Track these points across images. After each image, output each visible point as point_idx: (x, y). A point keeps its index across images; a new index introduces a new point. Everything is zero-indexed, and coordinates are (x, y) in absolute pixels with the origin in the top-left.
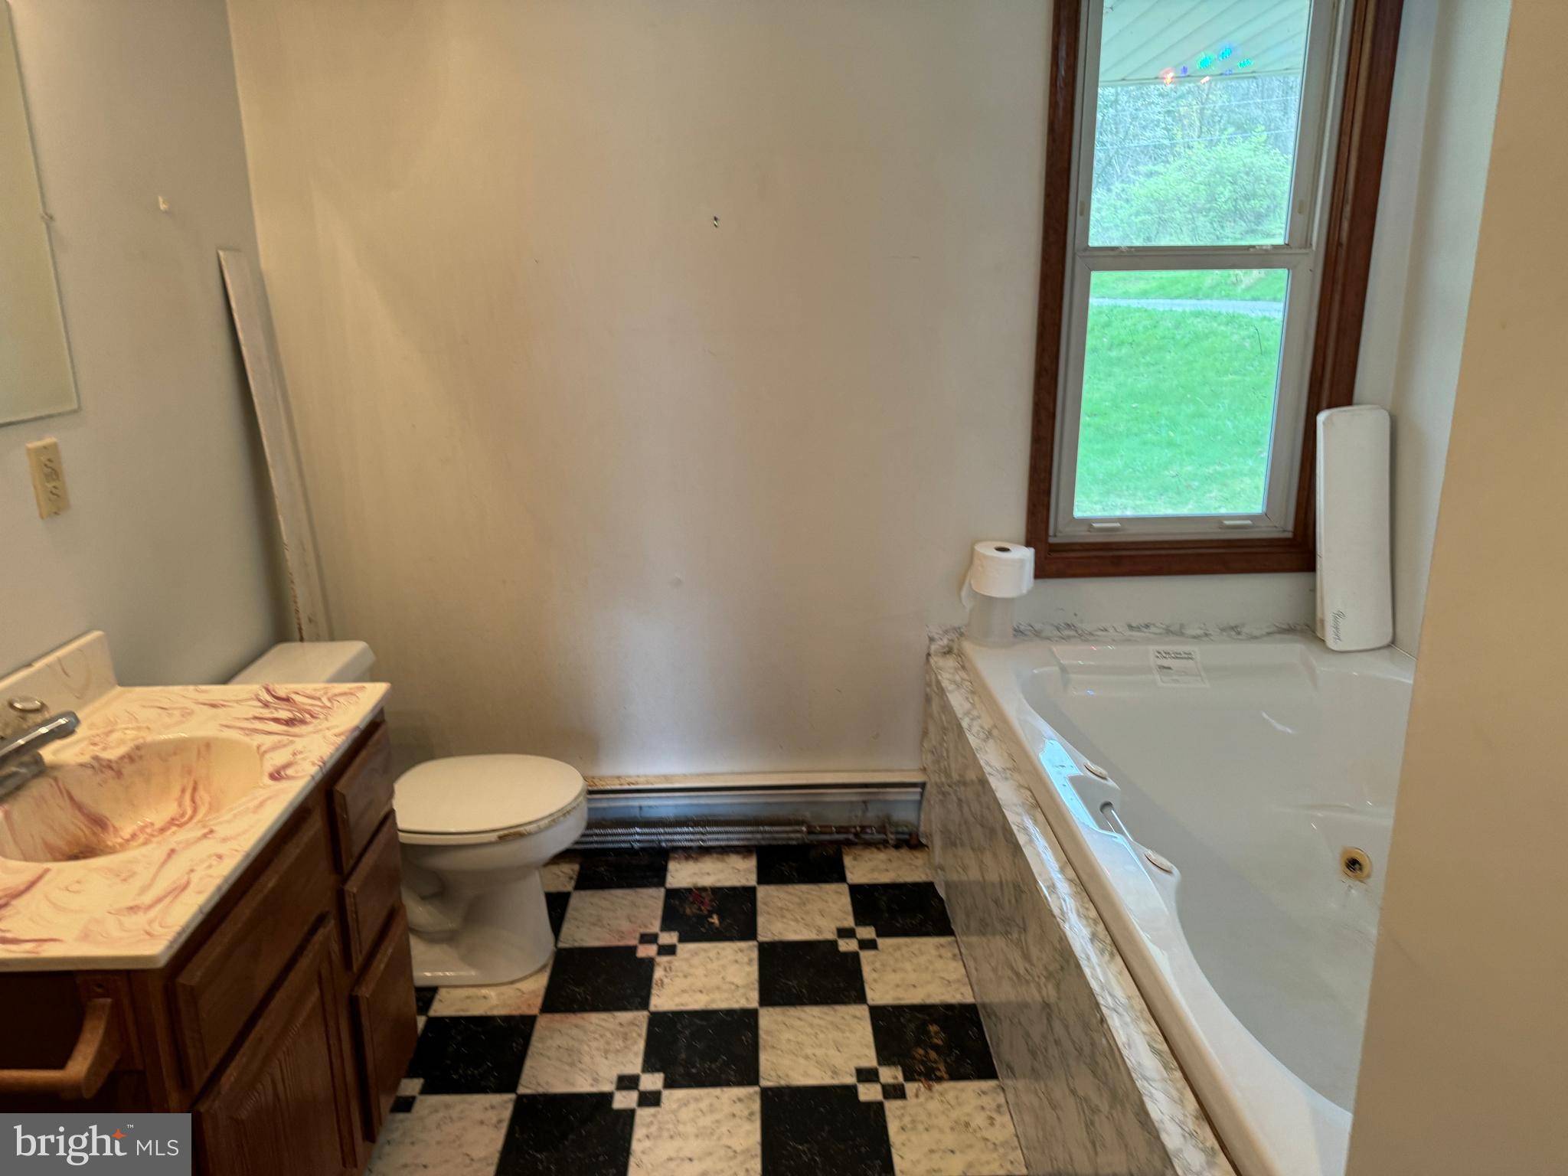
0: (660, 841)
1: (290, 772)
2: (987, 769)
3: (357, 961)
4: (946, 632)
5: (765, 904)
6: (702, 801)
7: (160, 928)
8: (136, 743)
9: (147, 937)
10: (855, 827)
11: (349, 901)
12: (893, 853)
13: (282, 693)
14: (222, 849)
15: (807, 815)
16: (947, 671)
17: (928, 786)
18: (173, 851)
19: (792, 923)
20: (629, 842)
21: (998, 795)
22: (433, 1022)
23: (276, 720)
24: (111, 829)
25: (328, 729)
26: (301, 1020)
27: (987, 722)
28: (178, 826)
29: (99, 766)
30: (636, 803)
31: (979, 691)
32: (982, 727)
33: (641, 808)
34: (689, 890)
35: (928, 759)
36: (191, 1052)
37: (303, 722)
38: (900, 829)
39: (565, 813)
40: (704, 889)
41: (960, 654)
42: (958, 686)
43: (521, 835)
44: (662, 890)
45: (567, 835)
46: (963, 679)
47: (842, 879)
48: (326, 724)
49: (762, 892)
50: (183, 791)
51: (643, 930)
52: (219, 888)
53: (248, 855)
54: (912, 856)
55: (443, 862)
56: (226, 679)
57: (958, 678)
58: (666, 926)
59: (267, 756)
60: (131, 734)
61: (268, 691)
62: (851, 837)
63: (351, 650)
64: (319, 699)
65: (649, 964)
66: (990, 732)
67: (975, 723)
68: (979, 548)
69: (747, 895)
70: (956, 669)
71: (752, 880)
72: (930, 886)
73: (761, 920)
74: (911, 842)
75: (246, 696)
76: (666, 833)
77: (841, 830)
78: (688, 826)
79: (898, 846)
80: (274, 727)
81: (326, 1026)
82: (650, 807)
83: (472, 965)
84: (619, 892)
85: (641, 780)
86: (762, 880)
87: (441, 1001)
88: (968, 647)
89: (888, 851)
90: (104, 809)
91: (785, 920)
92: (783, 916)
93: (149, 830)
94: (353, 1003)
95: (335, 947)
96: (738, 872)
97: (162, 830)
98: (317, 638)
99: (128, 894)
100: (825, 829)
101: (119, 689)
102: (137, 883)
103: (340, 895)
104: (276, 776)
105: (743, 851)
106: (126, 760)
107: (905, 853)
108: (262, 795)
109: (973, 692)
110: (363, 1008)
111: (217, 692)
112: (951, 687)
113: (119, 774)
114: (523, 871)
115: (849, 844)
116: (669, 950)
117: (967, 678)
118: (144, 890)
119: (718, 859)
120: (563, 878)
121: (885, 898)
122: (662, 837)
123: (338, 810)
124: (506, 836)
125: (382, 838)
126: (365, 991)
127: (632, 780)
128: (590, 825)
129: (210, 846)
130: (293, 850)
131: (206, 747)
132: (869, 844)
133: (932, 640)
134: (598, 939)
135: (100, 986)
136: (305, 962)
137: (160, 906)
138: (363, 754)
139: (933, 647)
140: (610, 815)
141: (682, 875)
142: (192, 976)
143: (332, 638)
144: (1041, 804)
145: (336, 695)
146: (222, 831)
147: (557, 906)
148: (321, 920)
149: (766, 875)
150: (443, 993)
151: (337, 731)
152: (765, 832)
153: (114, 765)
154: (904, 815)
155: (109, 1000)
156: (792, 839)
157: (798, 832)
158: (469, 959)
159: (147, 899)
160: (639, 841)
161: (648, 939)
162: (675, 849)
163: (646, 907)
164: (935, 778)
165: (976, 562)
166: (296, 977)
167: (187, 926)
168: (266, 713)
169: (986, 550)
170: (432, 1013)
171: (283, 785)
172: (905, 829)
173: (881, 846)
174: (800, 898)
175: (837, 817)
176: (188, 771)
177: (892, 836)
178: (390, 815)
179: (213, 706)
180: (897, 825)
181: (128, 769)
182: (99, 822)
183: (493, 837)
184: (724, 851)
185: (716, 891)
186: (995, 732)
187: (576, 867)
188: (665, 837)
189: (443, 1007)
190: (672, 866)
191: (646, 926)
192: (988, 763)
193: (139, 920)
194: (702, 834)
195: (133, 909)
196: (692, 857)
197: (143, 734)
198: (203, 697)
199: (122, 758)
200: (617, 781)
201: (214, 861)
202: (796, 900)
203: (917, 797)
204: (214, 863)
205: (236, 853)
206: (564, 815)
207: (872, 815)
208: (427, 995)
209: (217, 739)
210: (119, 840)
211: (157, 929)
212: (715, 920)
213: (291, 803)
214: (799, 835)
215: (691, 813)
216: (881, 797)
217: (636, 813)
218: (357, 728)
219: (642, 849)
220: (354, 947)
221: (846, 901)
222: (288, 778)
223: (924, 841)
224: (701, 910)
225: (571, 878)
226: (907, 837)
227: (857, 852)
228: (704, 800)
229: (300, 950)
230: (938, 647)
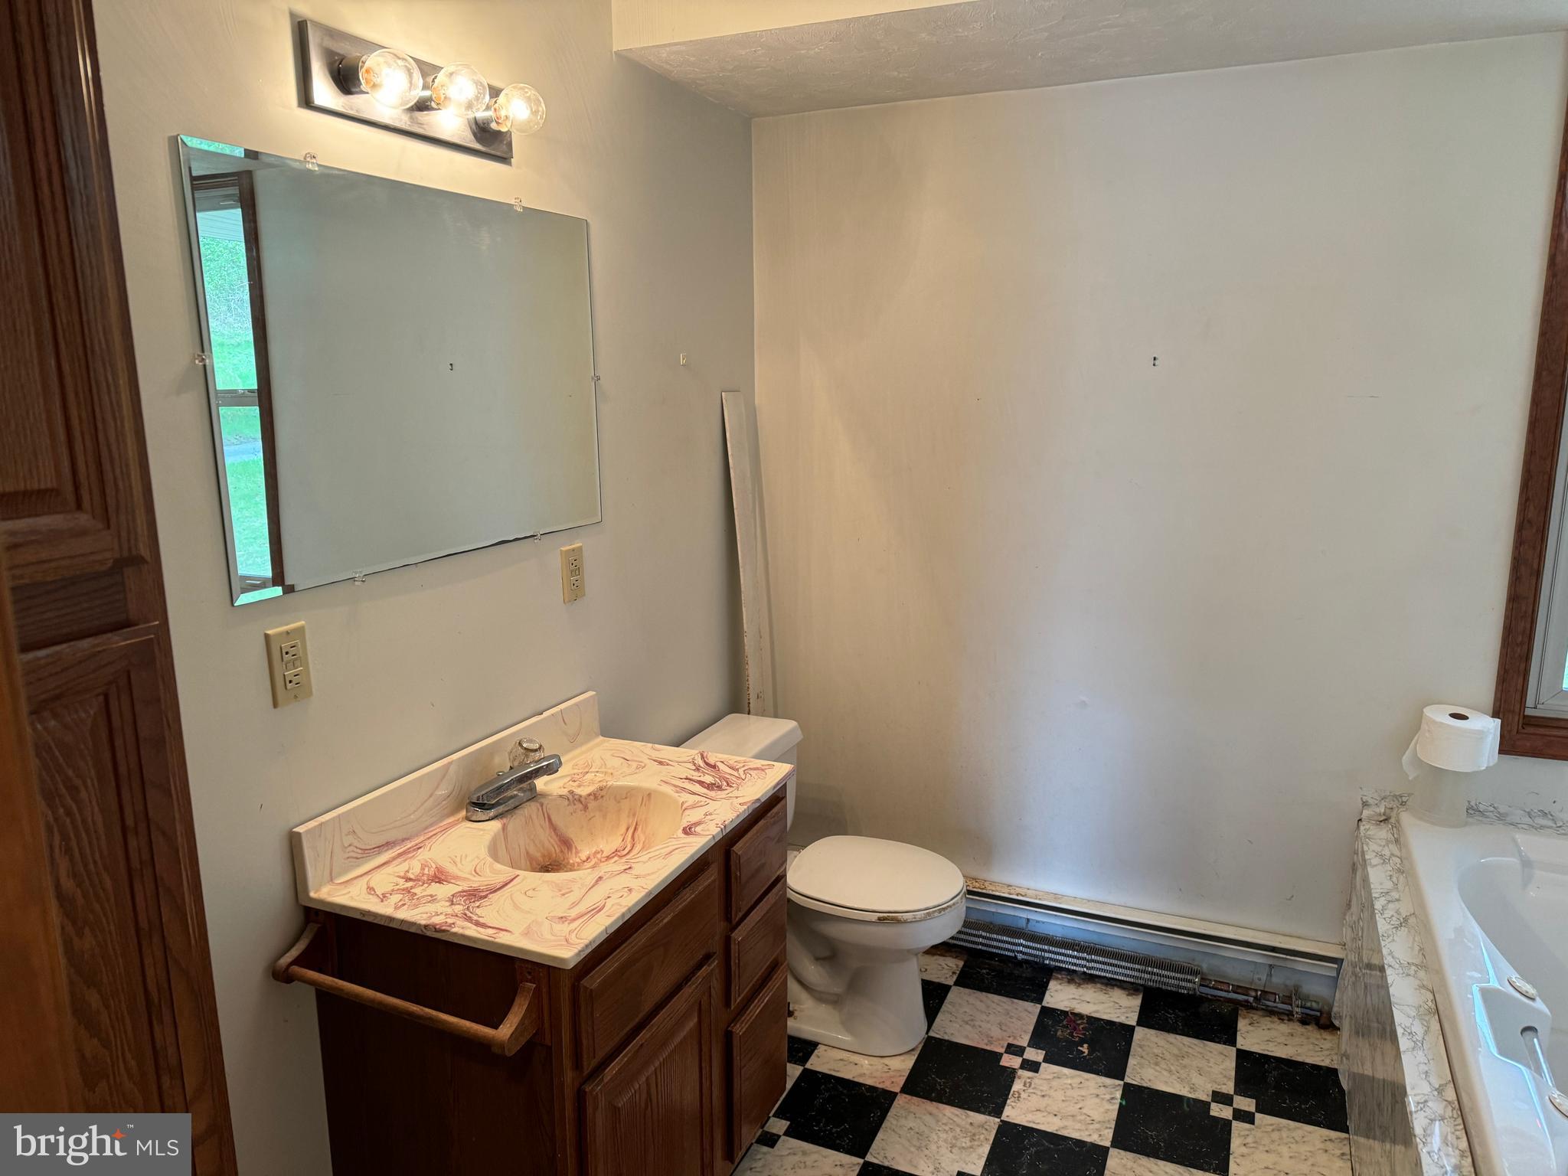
0: (1044, 958)
1: (698, 829)
2: (1388, 960)
3: (737, 1000)
4: (1384, 798)
5: (1141, 1047)
6: (1091, 928)
7: (576, 940)
8: (601, 784)
9: (566, 943)
10: (1256, 991)
11: (734, 948)
12: (1298, 1028)
13: (712, 761)
14: (634, 884)
15: (1205, 967)
16: (1376, 842)
17: (1345, 964)
18: (600, 878)
19: (1165, 1073)
20: (1013, 951)
21: (1392, 990)
22: (808, 1075)
23: (701, 783)
24: (574, 850)
25: (737, 797)
26: (677, 1040)
27: (1405, 909)
28: (619, 856)
29: (573, 799)
30: (1024, 915)
31: (1405, 870)
32: (1398, 912)
33: (1028, 920)
34: (1065, 1013)
35: (1347, 934)
36: (585, 1042)
37: (720, 788)
38: (1308, 1004)
39: (941, 909)
40: (1080, 1016)
41: (1397, 826)
42: (1385, 861)
43: (897, 921)
44: (1039, 1006)
45: (945, 929)
46: (1392, 855)
47: (1231, 1041)
48: (736, 793)
49: (1140, 1033)
50: (628, 829)
51: (1011, 1041)
52: (623, 915)
53: (650, 893)
54: (1319, 1037)
55: (833, 930)
56: (678, 743)
57: (1387, 852)
58: (1034, 1043)
59: (687, 812)
60: (600, 776)
61: (703, 757)
62: (1251, 999)
63: (784, 727)
64: (737, 770)
65: (1010, 1075)
66: (1406, 920)
67: (1391, 906)
68: (1429, 712)
69: (1124, 1033)
70: (1388, 842)
71: (1132, 1019)
72: (1333, 1072)
73: (1132, 1062)
74: (1322, 1021)
75: (686, 759)
76: (1050, 952)
77: (1237, 989)
78: (1074, 950)
79: (1304, 1022)
80: (698, 788)
81: (701, 1050)
82: (1038, 922)
83: (849, 1030)
84: (996, 998)
85: (1029, 892)
86: (1140, 1023)
87: (818, 1057)
88: (1406, 818)
89: (1291, 1023)
90: (571, 833)
91: (1157, 1068)
92: (1157, 1064)
93: (599, 856)
94: (728, 1036)
95: (716, 985)
96: (1121, 1008)
97: (608, 858)
98: (763, 713)
99: (561, 907)
100: (1221, 984)
101: (601, 738)
102: (573, 897)
103: (727, 941)
104: (688, 831)
105: (1131, 988)
106: (592, 797)
107: (1311, 1031)
108: (674, 844)
109: (1400, 871)
110: (736, 1042)
111: (668, 752)
112: (1375, 861)
113: (586, 808)
114: (901, 955)
115: (1248, 1007)
116: (1032, 1066)
117: (1399, 855)
118: (574, 905)
119: (1102, 990)
120: (945, 970)
121: (1275, 1073)
122: (1047, 955)
123: (733, 868)
124: (885, 919)
125: (771, 898)
126: (739, 1029)
127: (1018, 890)
128: (967, 924)
129: (625, 880)
130: (688, 896)
131: (649, 795)
132: (1271, 1012)
133: (1365, 804)
134: (967, 1037)
135: (529, 973)
136: (687, 991)
137: (581, 920)
138: (762, 823)
139: (1366, 813)
140: (998, 921)
141: (1060, 996)
142: (593, 981)
143: (776, 716)
144: (1441, 1012)
145: (751, 769)
146: (638, 869)
147: (934, 996)
148: (707, 958)
149: (1147, 1019)
150: (821, 1049)
151: (741, 800)
152: (1153, 973)
153: (583, 799)
154: (1315, 989)
155: (534, 985)
156: (1184, 988)
157: (1189, 981)
158: (847, 1025)
159: (573, 913)
160: (1021, 952)
161: (1014, 1050)
162: (1060, 969)
163: (1019, 1019)
164: (1353, 957)
165: (1424, 726)
166: (680, 1003)
167: (594, 941)
168: (696, 775)
169: (1438, 715)
170: (808, 1066)
171: (691, 839)
172: (1314, 1005)
173: (1286, 1018)
174: (1180, 1050)
175: (1237, 974)
176: (633, 813)
177: (1299, 1010)
178: (781, 878)
179: (661, 763)
180: (1307, 998)
181: (592, 805)
182: (566, 843)
183: (874, 917)
184: (1110, 983)
185: (1092, 1021)
186: (1412, 921)
187: (961, 964)
188: (1051, 956)
189: (819, 1062)
190: (1053, 985)
191: (1015, 1038)
192: (1391, 953)
193: (564, 929)
194: (1088, 961)
195: (562, 919)
196: (1076, 983)
197: (608, 778)
198: (655, 755)
199: (589, 795)
200: (1006, 890)
201: (625, 893)
202: (1176, 1051)
203: (1334, 974)
204: (626, 894)
205: (642, 889)
206: (940, 911)
207: (1278, 980)
208: (803, 1049)
209: (655, 791)
210: (578, 860)
211: (573, 938)
212: (1085, 1049)
213: (692, 856)
214: (1189, 985)
215: (1079, 937)
216: (1289, 965)
217: (1022, 924)
218: (758, 800)
219: (1026, 962)
220: (734, 988)
221: (1230, 1064)
222: (696, 834)
223: (1336, 1023)
224: (1073, 1036)
225: (954, 973)
226: (1318, 1014)
227: (1255, 1017)
228: (1093, 926)
229: (686, 979)
230: (1372, 813)
